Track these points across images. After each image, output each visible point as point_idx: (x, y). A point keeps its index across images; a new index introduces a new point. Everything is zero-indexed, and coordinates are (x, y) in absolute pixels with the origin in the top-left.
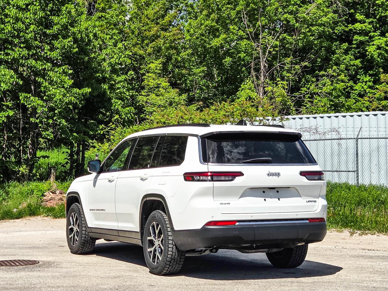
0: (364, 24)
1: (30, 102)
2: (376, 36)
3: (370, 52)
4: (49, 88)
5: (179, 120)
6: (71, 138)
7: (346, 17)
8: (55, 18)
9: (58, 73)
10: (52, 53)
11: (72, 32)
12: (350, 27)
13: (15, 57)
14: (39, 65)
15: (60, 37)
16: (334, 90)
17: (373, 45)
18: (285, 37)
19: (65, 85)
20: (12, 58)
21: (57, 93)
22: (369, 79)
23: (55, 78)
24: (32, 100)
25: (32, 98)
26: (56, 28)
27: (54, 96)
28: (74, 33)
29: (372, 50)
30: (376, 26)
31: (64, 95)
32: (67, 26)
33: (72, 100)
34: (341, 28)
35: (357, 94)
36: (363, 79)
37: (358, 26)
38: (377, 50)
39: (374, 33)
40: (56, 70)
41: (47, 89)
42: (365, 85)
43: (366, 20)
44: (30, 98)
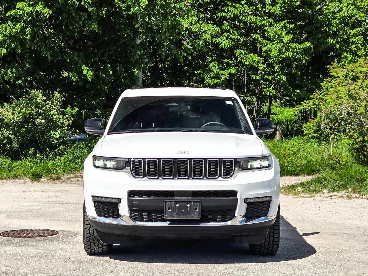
10: (273, 8)
19: (284, 41)
33: (289, 55)
40: (276, 25)
44: (246, 54)
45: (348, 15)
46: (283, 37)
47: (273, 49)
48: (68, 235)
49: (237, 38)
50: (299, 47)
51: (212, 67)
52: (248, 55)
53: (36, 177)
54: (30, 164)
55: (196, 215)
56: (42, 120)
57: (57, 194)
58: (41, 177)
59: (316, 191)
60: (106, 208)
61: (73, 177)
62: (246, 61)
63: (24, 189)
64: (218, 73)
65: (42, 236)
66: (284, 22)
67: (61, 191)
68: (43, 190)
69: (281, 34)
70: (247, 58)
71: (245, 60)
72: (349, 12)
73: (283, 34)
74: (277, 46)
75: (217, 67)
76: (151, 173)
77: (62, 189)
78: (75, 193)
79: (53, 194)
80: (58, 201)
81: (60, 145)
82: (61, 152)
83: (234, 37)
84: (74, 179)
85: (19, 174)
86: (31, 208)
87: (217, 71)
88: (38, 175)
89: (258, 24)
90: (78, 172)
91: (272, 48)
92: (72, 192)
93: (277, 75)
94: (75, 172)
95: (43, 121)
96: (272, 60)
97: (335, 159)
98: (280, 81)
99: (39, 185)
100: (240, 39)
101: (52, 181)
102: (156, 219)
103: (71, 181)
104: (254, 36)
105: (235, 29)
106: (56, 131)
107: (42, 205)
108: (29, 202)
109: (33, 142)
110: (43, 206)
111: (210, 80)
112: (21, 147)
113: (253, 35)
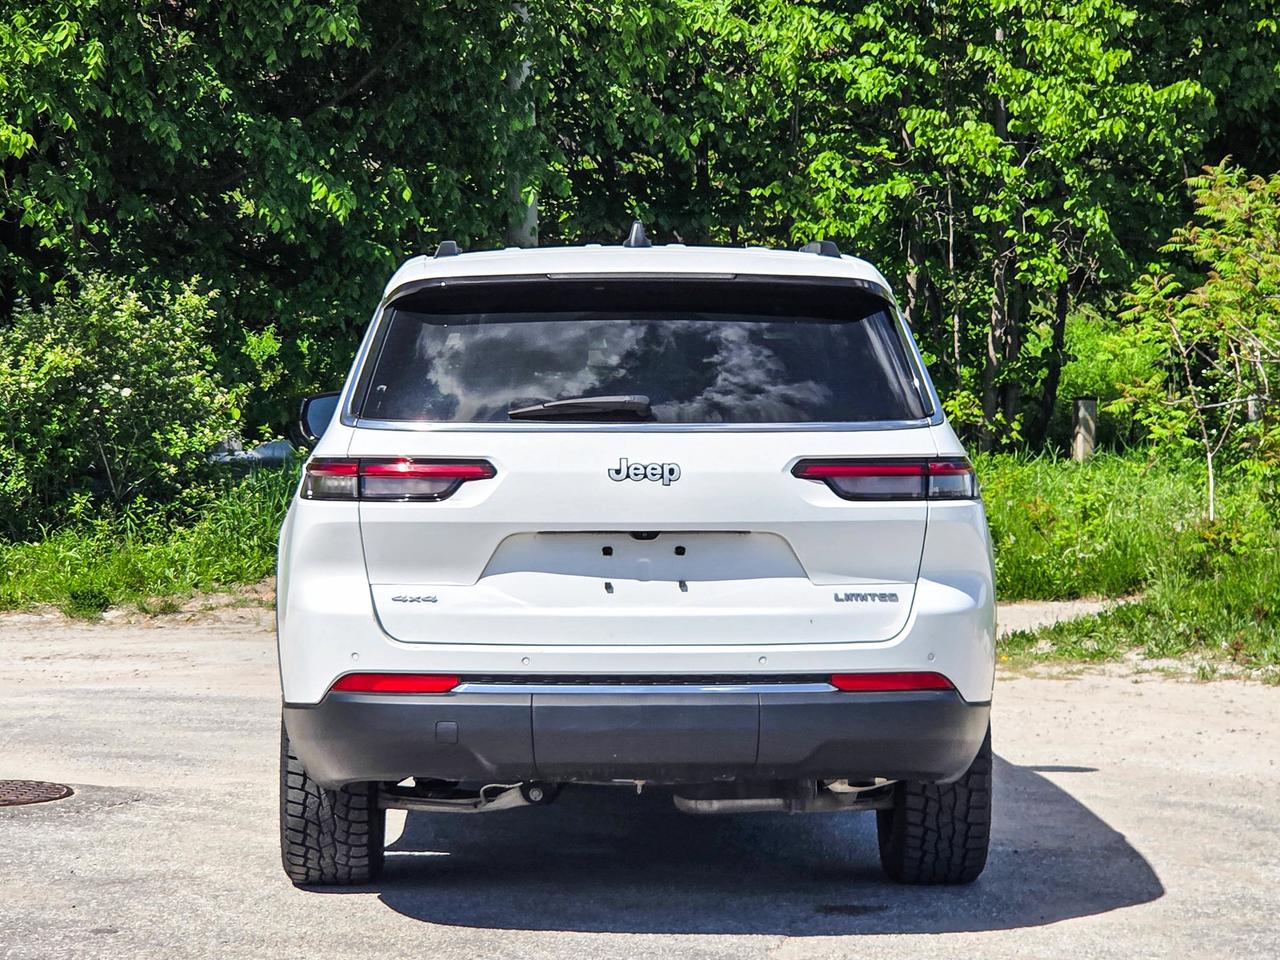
9: (1077, 23)
40: (1065, 12)
46: (1090, 60)
47: (1053, 109)
48: (102, 802)
49: (914, 61)
50: (1153, 98)
51: (817, 172)
52: (952, 130)
53: (88, 603)
54: (70, 553)
56: (122, 387)
57: (143, 666)
58: (104, 605)
59: (1098, 656)
61: (227, 606)
62: (948, 151)
63: (30, 648)
64: (844, 198)
65: (11, 803)
67: (161, 657)
68: (95, 652)
69: (1082, 48)
70: (948, 139)
71: (942, 148)
73: (1092, 49)
74: (1067, 96)
75: (839, 173)
77: (166, 647)
78: (207, 664)
79: (128, 666)
80: (133, 691)
81: (186, 485)
82: (190, 510)
83: (902, 57)
84: (225, 615)
85: (25, 594)
86: (27, 713)
87: (838, 189)
88: (95, 597)
89: (995, 10)
90: (249, 587)
91: (1048, 102)
92: (202, 660)
93: (1073, 206)
94: (235, 586)
95: (126, 392)
96: (1049, 148)
97: (1213, 536)
98: (1083, 231)
99: (92, 634)
100: (927, 64)
101: (145, 619)
103: (217, 619)
104: (978, 56)
105: (906, 26)
106: (172, 430)
107: (68, 702)
108: (26, 694)
109: (90, 472)
110: (71, 707)
111: (811, 225)
112: (41, 491)
113: (975, 52)
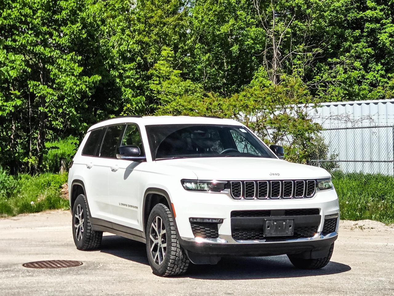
0: (375, 11)
1: (39, 91)
2: (388, 23)
3: (382, 40)
4: (59, 76)
5: (208, 106)
6: (80, 128)
7: (358, 4)
8: (63, 3)
9: (67, 60)
10: (61, 40)
11: (81, 17)
12: (362, 14)
13: (23, 43)
14: (47, 52)
15: (69, 23)
16: (348, 78)
17: (385, 32)
18: (297, 24)
19: (75, 73)
20: (20, 45)
21: (68, 81)
22: (381, 68)
23: (64, 65)
24: (42, 88)
25: (41, 86)
26: (64, 13)
27: (64, 84)
28: (83, 19)
29: (384, 38)
30: (387, 13)
31: (75, 83)
32: (76, 11)
33: (83, 88)
34: (353, 15)
35: (369, 83)
36: (375, 68)
37: (369, 13)
38: (389, 38)
39: (386, 21)
40: (64, 57)
41: (57, 77)
42: (377, 74)
43: (377, 7)
44: (39, 86)
45: (129, 49)
46: (74, 70)
47: (68, 82)
49: (24, 68)
50: (89, 80)
55: (290, 231)
60: (204, 229)
66: (71, 54)
69: (73, 66)
72: (130, 46)
76: (249, 194)
93: (66, 108)
96: (64, 92)
100: (28, 69)
102: (254, 237)
